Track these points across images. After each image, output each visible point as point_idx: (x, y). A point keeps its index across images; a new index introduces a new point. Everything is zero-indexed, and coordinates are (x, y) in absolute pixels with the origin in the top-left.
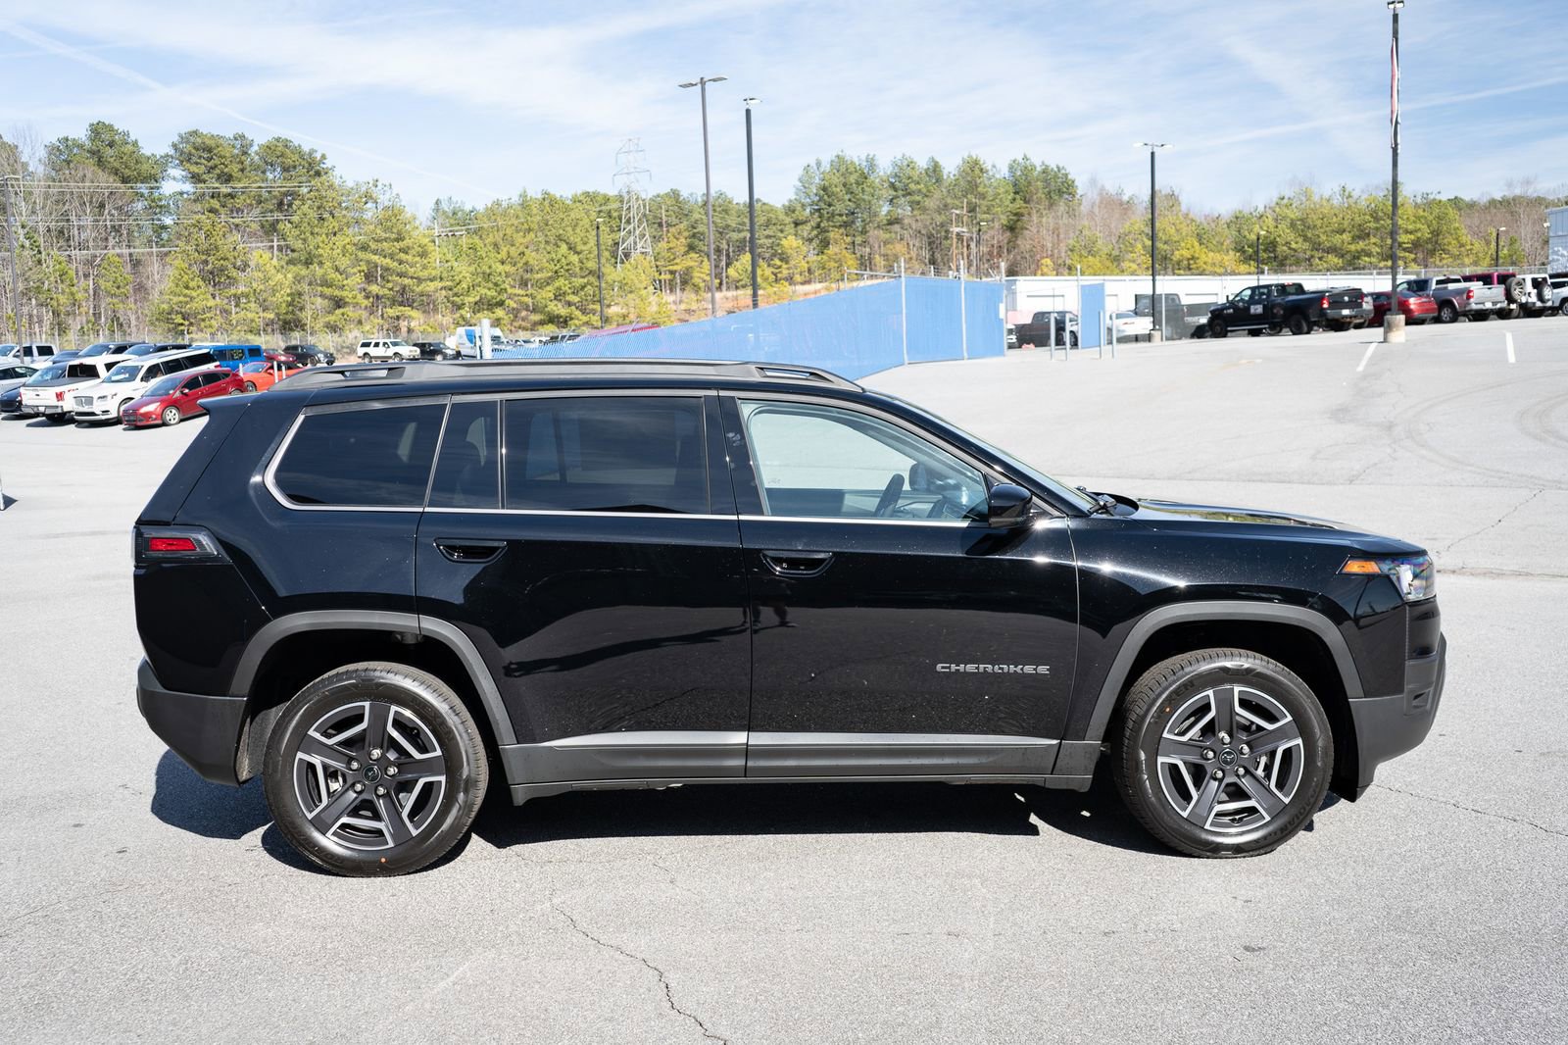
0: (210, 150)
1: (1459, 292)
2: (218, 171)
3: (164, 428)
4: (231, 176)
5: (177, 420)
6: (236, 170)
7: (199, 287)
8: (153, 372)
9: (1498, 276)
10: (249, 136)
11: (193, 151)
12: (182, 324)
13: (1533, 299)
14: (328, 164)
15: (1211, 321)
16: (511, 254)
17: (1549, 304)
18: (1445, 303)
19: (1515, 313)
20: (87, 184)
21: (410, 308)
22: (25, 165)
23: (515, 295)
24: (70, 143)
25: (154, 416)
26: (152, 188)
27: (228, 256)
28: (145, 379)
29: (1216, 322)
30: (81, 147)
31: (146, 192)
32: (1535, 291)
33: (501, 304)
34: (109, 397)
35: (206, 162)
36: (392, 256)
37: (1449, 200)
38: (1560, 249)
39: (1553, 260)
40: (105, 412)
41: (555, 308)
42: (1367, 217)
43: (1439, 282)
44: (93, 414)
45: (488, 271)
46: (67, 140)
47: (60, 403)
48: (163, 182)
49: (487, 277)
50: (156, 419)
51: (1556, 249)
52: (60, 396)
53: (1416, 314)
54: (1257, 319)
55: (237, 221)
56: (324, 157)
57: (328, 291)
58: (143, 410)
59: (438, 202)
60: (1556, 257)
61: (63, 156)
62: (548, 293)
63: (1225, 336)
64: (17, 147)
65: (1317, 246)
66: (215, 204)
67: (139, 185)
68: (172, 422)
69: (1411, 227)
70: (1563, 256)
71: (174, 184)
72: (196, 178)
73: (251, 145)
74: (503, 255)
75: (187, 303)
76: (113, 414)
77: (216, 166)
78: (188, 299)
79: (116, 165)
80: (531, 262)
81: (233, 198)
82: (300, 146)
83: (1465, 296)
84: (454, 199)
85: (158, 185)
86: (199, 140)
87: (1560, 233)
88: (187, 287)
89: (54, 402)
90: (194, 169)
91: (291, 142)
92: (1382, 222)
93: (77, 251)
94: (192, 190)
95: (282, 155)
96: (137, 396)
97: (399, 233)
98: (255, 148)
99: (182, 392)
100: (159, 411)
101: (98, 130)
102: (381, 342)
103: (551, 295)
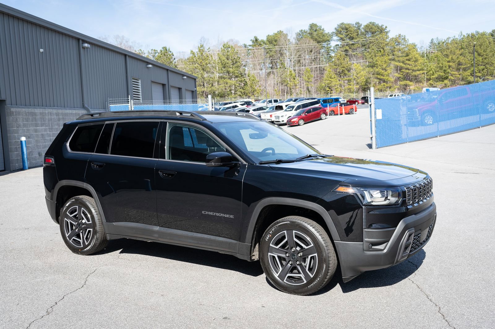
0: (347, 29)
2: (349, 36)
3: (299, 126)
4: (353, 37)
5: (303, 124)
6: (355, 35)
7: (335, 78)
8: (299, 107)
10: (361, 23)
11: (341, 30)
12: (328, 91)
14: (388, 30)
16: (453, 59)
20: (306, 45)
21: (409, 81)
22: (289, 40)
23: (454, 74)
24: (303, 31)
25: (296, 122)
26: (328, 44)
27: (345, 66)
28: (296, 110)
30: (306, 32)
31: (326, 46)
33: (447, 78)
34: (284, 116)
35: (345, 33)
36: (403, 62)
40: (283, 121)
41: (471, 79)
44: (279, 122)
45: (442, 66)
46: (302, 30)
47: (271, 118)
48: (331, 42)
49: (441, 68)
50: (296, 123)
52: (271, 116)
55: (354, 53)
56: (386, 27)
57: (379, 77)
58: (293, 120)
59: (432, 40)
61: (301, 35)
62: (468, 73)
64: (287, 34)
66: (347, 48)
67: (323, 43)
68: (301, 124)
71: (334, 42)
72: (342, 39)
73: (361, 26)
74: (450, 59)
75: (330, 83)
76: (285, 122)
77: (348, 34)
78: (331, 82)
79: (316, 37)
80: (461, 61)
81: (353, 45)
82: (378, 24)
84: (439, 38)
85: (329, 43)
86: (344, 26)
88: (331, 78)
89: (269, 118)
90: (342, 36)
91: (375, 23)
93: (303, 67)
94: (341, 43)
95: (371, 28)
96: (292, 116)
97: (407, 53)
98: (362, 26)
99: (305, 114)
100: (297, 120)
101: (312, 26)
102: (397, 94)
103: (469, 74)
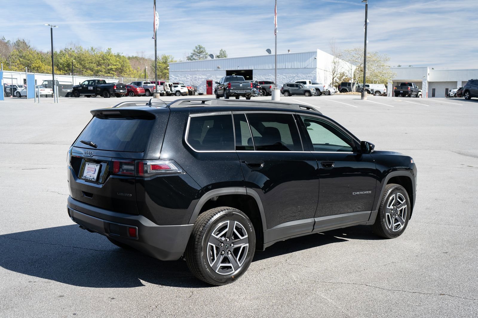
1: (151, 87)
9: (160, 83)
13: (169, 90)
15: (73, 91)
17: (173, 92)
18: (147, 90)
19: (165, 94)
29: (75, 92)
32: (170, 88)
37: (118, 56)
38: (172, 75)
39: (170, 79)
42: (100, 59)
43: (144, 83)
51: (171, 75)
53: (139, 93)
54: (91, 91)
60: (171, 78)
63: (79, 97)
65: (84, 67)
69: (115, 64)
70: (173, 77)
83: (153, 88)
87: (172, 71)
92: (105, 61)
